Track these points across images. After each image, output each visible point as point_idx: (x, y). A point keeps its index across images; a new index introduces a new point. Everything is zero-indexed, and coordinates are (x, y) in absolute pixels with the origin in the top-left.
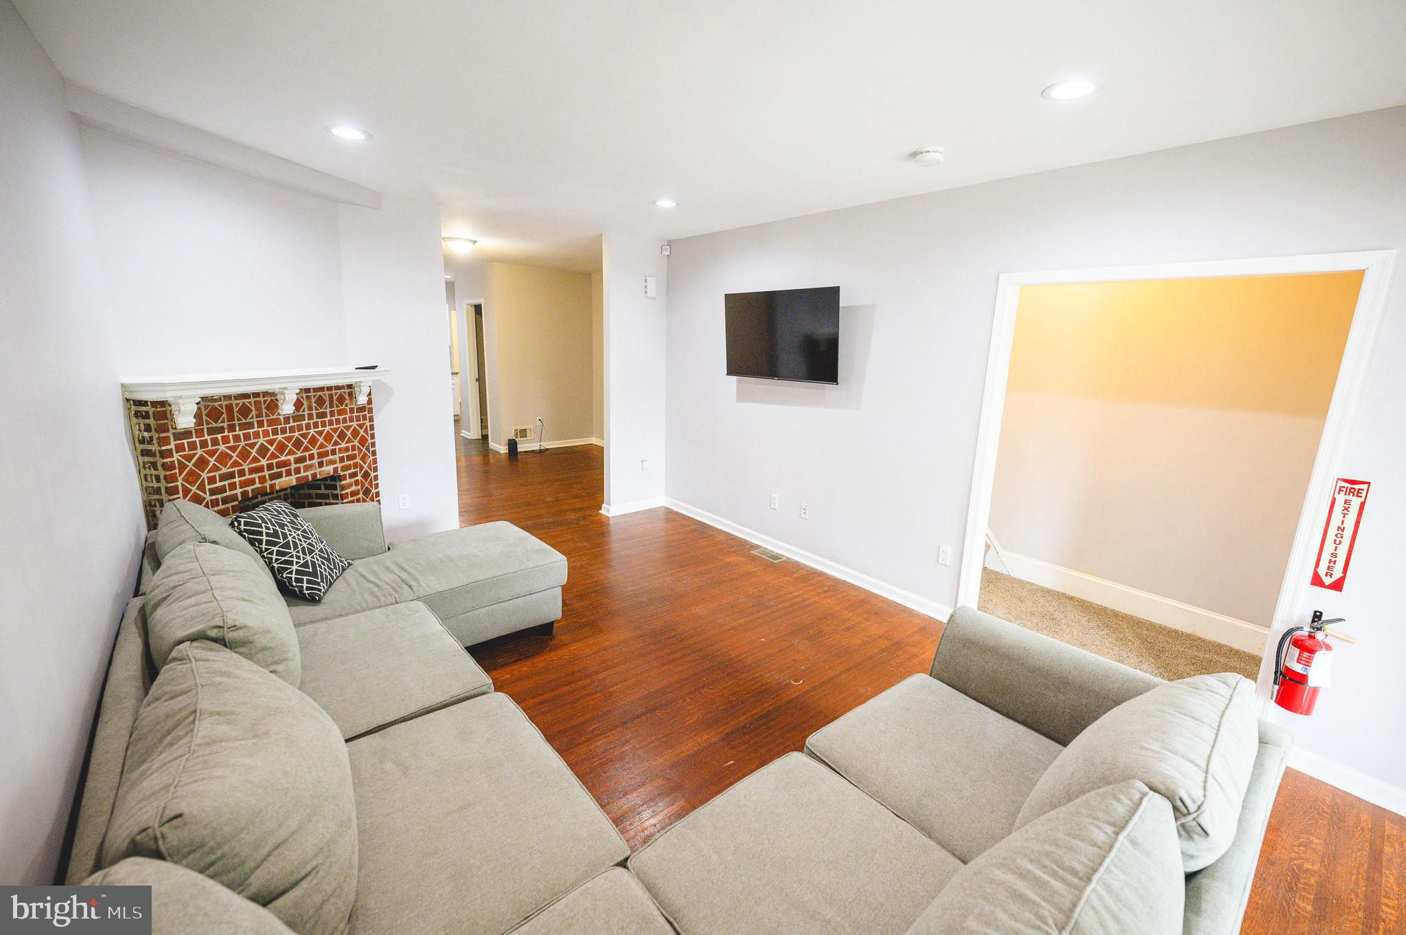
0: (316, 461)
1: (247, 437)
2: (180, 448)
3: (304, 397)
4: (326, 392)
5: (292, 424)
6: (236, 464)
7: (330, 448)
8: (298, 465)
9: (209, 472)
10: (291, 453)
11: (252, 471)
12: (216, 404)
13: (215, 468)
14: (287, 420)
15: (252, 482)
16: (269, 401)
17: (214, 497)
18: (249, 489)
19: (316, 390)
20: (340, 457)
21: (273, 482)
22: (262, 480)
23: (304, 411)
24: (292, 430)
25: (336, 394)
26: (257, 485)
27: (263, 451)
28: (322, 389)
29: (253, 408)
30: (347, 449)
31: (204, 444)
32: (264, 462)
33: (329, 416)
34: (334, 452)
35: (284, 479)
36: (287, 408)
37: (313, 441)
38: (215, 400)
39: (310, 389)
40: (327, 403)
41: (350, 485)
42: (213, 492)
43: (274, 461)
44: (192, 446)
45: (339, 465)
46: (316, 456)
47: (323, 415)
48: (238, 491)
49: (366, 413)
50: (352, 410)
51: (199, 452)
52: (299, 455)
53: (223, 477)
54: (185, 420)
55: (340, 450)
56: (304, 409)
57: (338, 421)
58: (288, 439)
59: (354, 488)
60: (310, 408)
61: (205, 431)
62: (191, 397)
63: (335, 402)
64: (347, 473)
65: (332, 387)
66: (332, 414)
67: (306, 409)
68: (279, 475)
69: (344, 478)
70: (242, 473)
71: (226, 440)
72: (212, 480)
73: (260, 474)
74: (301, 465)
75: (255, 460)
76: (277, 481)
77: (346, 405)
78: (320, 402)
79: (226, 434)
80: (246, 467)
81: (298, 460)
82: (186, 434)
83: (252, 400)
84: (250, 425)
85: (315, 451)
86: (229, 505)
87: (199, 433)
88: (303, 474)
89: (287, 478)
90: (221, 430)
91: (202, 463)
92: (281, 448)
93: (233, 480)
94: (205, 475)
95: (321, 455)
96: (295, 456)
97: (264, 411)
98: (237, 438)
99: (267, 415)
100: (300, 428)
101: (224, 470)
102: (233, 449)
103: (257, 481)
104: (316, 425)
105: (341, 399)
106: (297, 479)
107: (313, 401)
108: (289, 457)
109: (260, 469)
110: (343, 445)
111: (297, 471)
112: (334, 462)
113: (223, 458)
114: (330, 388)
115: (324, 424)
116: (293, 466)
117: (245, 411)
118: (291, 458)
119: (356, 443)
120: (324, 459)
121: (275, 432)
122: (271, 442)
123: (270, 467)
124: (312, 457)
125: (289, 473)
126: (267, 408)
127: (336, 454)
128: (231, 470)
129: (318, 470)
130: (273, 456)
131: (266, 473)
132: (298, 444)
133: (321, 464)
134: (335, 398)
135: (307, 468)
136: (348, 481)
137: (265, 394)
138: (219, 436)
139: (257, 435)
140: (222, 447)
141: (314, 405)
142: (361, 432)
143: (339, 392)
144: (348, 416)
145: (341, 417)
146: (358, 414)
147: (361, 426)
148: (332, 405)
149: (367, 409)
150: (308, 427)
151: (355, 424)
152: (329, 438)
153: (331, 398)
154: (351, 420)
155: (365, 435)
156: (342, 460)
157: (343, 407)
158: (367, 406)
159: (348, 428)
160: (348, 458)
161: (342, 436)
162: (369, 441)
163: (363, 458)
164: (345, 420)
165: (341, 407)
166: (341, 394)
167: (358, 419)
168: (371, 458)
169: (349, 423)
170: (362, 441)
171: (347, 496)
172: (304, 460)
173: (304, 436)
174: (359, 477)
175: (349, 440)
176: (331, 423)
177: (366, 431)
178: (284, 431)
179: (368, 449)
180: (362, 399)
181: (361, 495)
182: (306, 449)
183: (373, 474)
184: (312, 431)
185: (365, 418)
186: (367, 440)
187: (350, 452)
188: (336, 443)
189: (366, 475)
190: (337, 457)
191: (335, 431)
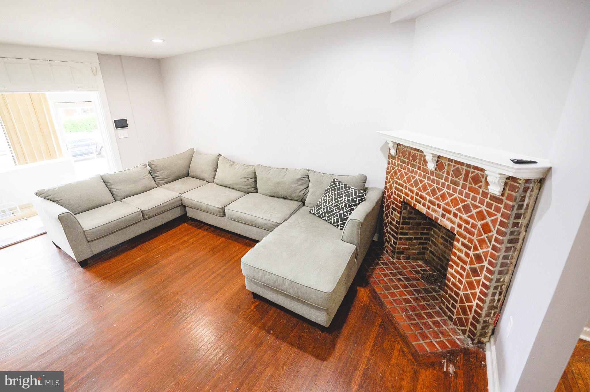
0: (441, 211)
2: (392, 162)
3: (447, 164)
4: (465, 168)
5: (434, 177)
7: (453, 210)
8: (430, 204)
9: (397, 178)
10: (429, 194)
11: (409, 190)
12: (406, 149)
14: (432, 173)
15: (408, 196)
16: (424, 156)
17: (395, 190)
19: (456, 162)
20: (458, 223)
21: (416, 203)
22: (412, 198)
23: (443, 173)
24: (433, 181)
25: (473, 172)
26: (409, 198)
27: (416, 183)
28: (462, 164)
29: (418, 158)
30: (468, 222)
32: (415, 190)
33: (460, 186)
34: (455, 215)
35: (421, 206)
36: (431, 165)
38: (406, 147)
39: (453, 160)
40: (462, 176)
41: (461, 251)
43: (420, 193)
44: (395, 164)
45: (456, 227)
46: (442, 208)
47: (456, 184)
48: (403, 195)
49: (502, 206)
50: (485, 195)
51: (396, 168)
52: (432, 199)
54: (392, 151)
55: (461, 218)
58: (430, 186)
59: (463, 256)
60: (448, 173)
61: (400, 160)
63: (469, 179)
64: (461, 239)
65: (471, 165)
66: (464, 187)
67: (445, 173)
69: (458, 241)
70: (406, 188)
71: (405, 169)
72: (396, 183)
73: (412, 194)
74: (432, 206)
75: (412, 185)
76: (418, 204)
77: (480, 187)
78: (457, 172)
79: (406, 165)
80: (408, 186)
81: (430, 201)
82: (394, 157)
83: (419, 153)
84: (415, 167)
85: (442, 204)
86: (399, 198)
87: (398, 160)
88: (430, 212)
89: (423, 207)
90: (405, 163)
91: (396, 173)
92: (425, 188)
93: (402, 189)
94: (395, 179)
95: (444, 209)
96: (430, 198)
97: (422, 162)
98: (408, 170)
99: (423, 166)
100: (438, 183)
101: (401, 182)
102: (406, 174)
103: (410, 196)
104: (449, 187)
106: (427, 212)
107: (452, 169)
108: (427, 196)
109: (413, 192)
110: (465, 217)
111: (429, 208)
112: (454, 223)
113: (402, 176)
114: (468, 166)
115: (455, 190)
116: (427, 203)
117: (415, 158)
118: (428, 198)
119: (479, 224)
120: (447, 215)
121: (425, 177)
122: (421, 182)
123: (417, 194)
124: (439, 206)
125: (424, 205)
126: (424, 161)
127: (457, 218)
128: (403, 183)
129: (440, 218)
130: (420, 189)
131: (415, 196)
132: (434, 192)
133: (443, 216)
134: (470, 175)
135: (433, 210)
136: (460, 245)
138: (403, 165)
140: (404, 171)
141: (451, 172)
142: (488, 220)
143: (476, 171)
144: (479, 197)
145: (472, 194)
146: (490, 202)
147: (490, 215)
148: (465, 180)
149: (504, 203)
150: (443, 185)
151: (483, 208)
152: (455, 202)
153: (467, 173)
154: (482, 202)
155: (491, 224)
156: (460, 226)
157: (476, 187)
158: (505, 200)
159: (476, 207)
160: (466, 229)
161: (467, 209)
162: (494, 233)
163: (482, 242)
164: (474, 199)
165: (473, 186)
166: (477, 175)
167: (489, 206)
168: (490, 250)
169: (477, 204)
170: (486, 229)
171: (455, 254)
172: (434, 204)
173: (439, 189)
174: (471, 253)
175: (472, 217)
176: (461, 193)
177: (494, 222)
178: (429, 179)
179: (489, 239)
180: (494, 188)
181: (467, 268)
182: (438, 199)
183: (486, 264)
184: (445, 190)
185: (498, 210)
186: (491, 231)
187: (469, 227)
188: (460, 210)
189: (478, 258)
190: (457, 221)
191: (462, 201)
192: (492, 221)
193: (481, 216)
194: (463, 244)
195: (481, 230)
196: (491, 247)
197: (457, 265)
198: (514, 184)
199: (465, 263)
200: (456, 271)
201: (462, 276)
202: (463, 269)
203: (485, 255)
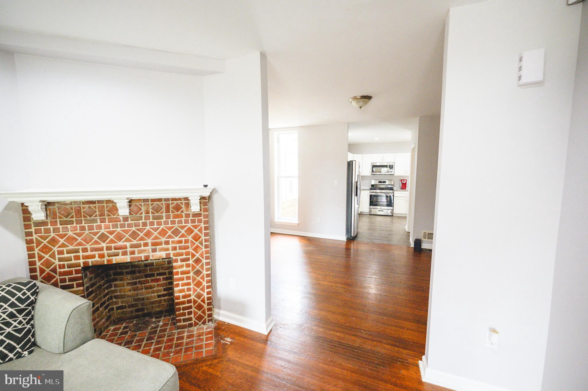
0: (150, 248)
1: (91, 228)
2: (38, 231)
3: (143, 204)
4: (163, 202)
5: (130, 222)
6: (81, 244)
7: (163, 240)
8: (133, 249)
9: (59, 247)
10: (128, 240)
11: (93, 250)
12: (68, 207)
13: (63, 245)
14: (126, 219)
15: (94, 257)
16: (112, 205)
17: (62, 263)
18: (90, 260)
19: (153, 200)
20: (172, 247)
21: (111, 258)
22: (102, 256)
23: (141, 214)
24: (130, 226)
25: (172, 204)
26: (97, 259)
27: (103, 237)
28: (160, 200)
29: (97, 210)
30: (180, 242)
32: (104, 245)
33: (164, 218)
34: (167, 243)
35: (120, 257)
36: (123, 211)
37: (148, 234)
38: (67, 204)
39: (148, 199)
40: (164, 209)
41: (182, 266)
42: (60, 260)
43: (113, 245)
44: (47, 231)
45: (171, 252)
46: (150, 245)
47: (159, 218)
48: (81, 261)
49: (202, 218)
50: (188, 216)
51: (52, 235)
52: (135, 242)
53: (69, 252)
54: (39, 215)
55: (173, 242)
56: (163, 211)
57: (173, 222)
58: (126, 232)
59: (185, 269)
60: (147, 212)
61: (58, 222)
62: (35, 201)
63: (171, 209)
64: (179, 258)
65: (169, 199)
66: (168, 217)
67: (143, 213)
68: (116, 254)
69: (176, 261)
70: (85, 250)
72: (61, 253)
73: (99, 252)
74: (136, 249)
75: (96, 242)
76: (114, 258)
77: (182, 212)
78: (158, 208)
79: (75, 224)
80: (88, 246)
81: (132, 246)
82: (41, 223)
83: (96, 206)
84: (95, 221)
85: (149, 241)
86: (73, 269)
87: (54, 223)
88: (136, 255)
89: (123, 257)
90: (71, 223)
91: (54, 241)
92: (119, 237)
93: (78, 254)
94: (55, 249)
95: (154, 244)
96: (131, 243)
97: (106, 212)
98: (83, 228)
99: (109, 215)
100: (137, 225)
101: (71, 247)
102: (79, 235)
103: (97, 256)
104: (152, 224)
105: (178, 208)
106: (131, 258)
107: (151, 207)
108: (125, 243)
109: (102, 249)
110: (177, 239)
111: (133, 253)
112: (167, 249)
113: (71, 240)
114: (167, 200)
115: (159, 224)
116: (129, 250)
117: (90, 212)
118: (128, 244)
119: (190, 238)
120: (158, 247)
121: (115, 226)
122: (111, 233)
123: (109, 248)
124: (146, 245)
125: (124, 254)
126: (108, 211)
127: (169, 244)
128: (76, 247)
130: (112, 241)
131: (105, 252)
132: (134, 235)
133: (154, 251)
134: (171, 206)
135: (140, 252)
136: (179, 263)
137: (108, 201)
138: (69, 226)
139: (99, 227)
140: (70, 233)
141: (151, 210)
142: (196, 231)
143: (175, 202)
144: (183, 219)
145: (177, 220)
146: (193, 218)
147: (196, 227)
148: (168, 211)
149: (202, 215)
150: (145, 224)
151: (189, 225)
152: (163, 233)
153: (168, 206)
154: (186, 222)
155: (199, 233)
156: (175, 249)
157: (179, 213)
158: (203, 213)
159: (183, 227)
160: (180, 248)
161: (176, 232)
162: (203, 237)
163: (196, 249)
164: (180, 222)
165: (176, 213)
166: (177, 204)
167: (193, 221)
168: (204, 249)
169: (183, 224)
170: (196, 238)
171: (177, 273)
172: (139, 246)
173: (140, 230)
174: (191, 262)
175: (183, 236)
176: (166, 223)
177: (200, 230)
178: (122, 226)
179: (201, 243)
180: (195, 207)
181: (191, 274)
182: (142, 239)
183: (204, 261)
184: (148, 228)
185: (200, 221)
186: (200, 237)
187: (183, 244)
188: (170, 237)
189: (198, 261)
190: (170, 246)
191: (170, 228)
192: (199, 230)
193: (190, 231)
194: (183, 260)
195: (193, 241)
196: (204, 247)
197: (183, 279)
198: (205, 201)
199: (188, 272)
200: (183, 285)
201: (189, 284)
202: (188, 278)
203: (202, 255)
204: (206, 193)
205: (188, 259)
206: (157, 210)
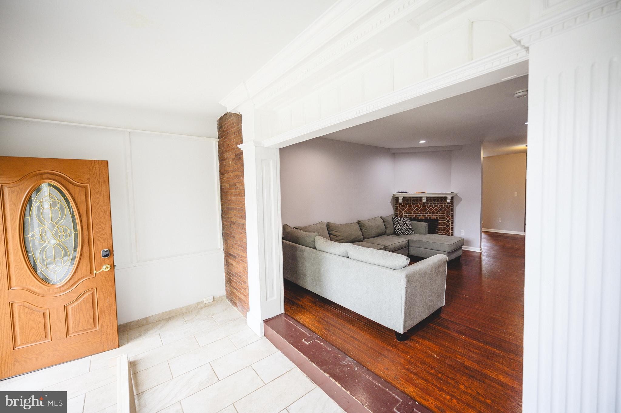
0: (431, 214)
1: (414, 206)
2: (399, 206)
3: (430, 199)
6: (410, 211)
7: (436, 212)
9: (404, 212)
10: (424, 211)
11: (413, 213)
13: (405, 211)
14: (424, 203)
16: (421, 199)
18: (412, 217)
19: (433, 197)
21: (418, 217)
22: (416, 216)
24: (425, 206)
26: (414, 217)
27: (417, 210)
28: (436, 197)
30: (442, 213)
31: (404, 206)
32: (417, 212)
34: (437, 213)
35: (421, 217)
36: (424, 201)
37: (431, 209)
39: (431, 197)
40: (437, 201)
41: (442, 223)
43: (419, 212)
44: (402, 206)
45: (438, 217)
47: (435, 204)
48: (410, 217)
50: (445, 204)
51: (403, 207)
53: (407, 213)
54: (401, 201)
55: (439, 213)
57: (440, 206)
58: (424, 208)
60: (431, 201)
62: (401, 197)
64: (441, 219)
65: (439, 197)
66: (438, 204)
68: (420, 216)
69: (440, 220)
70: (411, 213)
71: (409, 206)
72: (405, 213)
75: (415, 211)
77: (444, 202)
81: (425, 213)
82: (401, 204)
83: (416, 199)
84: (415, 204)
87: (404, 204)
88: (427, 217)
90: (408, 204)
91: (403, 210)
92: (422, 210)
93: (409, 214)
94: (403, 212)
97: (418, 201)
98: (411, 206)
100: (428, 206)
102: (410, 208)
104: (432, 206)
105: (442, 200)
109: (416, 213)
112: (437, 216)
113: (408, 210)
115: (435, 206)
116: (424, 214)
117: (414, 201)
118: (424, 212)
119: (445, 212)
120: (434, 214)
121: (421, 206)
122: (419, 208)
123: (418, 213)
124: (430, 213)
125: (423, 216)
129: (431, 217)
130: (419, 211)
131: (417, 215)
132: (426, 209)
133: (432, 216)
134: (439, 200)
135: (428, 216)
137: (419, 197)
139: (416, 206)
140: (408, 207)
142: (448, 210)
146: (447, 205)
147: (448, 208)
148: (438, 201)
150: (430, 206)
151: (446, 207)
152: (436, 209)
153: (438, 199)
154: (444, 206)
156: (440, 216)
157: (442, 202)
158: (451, 203)
159: (443, 208)
160: (442, 216)
161: (441, 210)
162: (451, 212)
164: (442, 206)
166: (442, 199)
168: (451, 217)
170: (448, 212)
171: (440, 225)
172: (428, 213)
173: (429, 208)
174: (445, 221)
175: (443, 211)
176: (437, 206)
177: (450, 209)
178: (423, 206)
179: (450, 214)
180: (449, 201)
181: (445, 226)
182: (429, 211)
183: (450, 222)
184: (431, 207)
185: (450, 206)
186: (450, 212)
187: (443, 214)
188: (438, 211)
189: (448, 221)
190: (438, 215)
191: (438, 208)
193: (445, 210)
194: (442, 220)
197: (442, 228)
198: (452, 198)
199: (444, 225)
200: (442, 230)
201: (444, 230)
202: (444, 228)
203: (450, 219)
204: (453, 195)
205: (444, 220)
206: (435, 200)
